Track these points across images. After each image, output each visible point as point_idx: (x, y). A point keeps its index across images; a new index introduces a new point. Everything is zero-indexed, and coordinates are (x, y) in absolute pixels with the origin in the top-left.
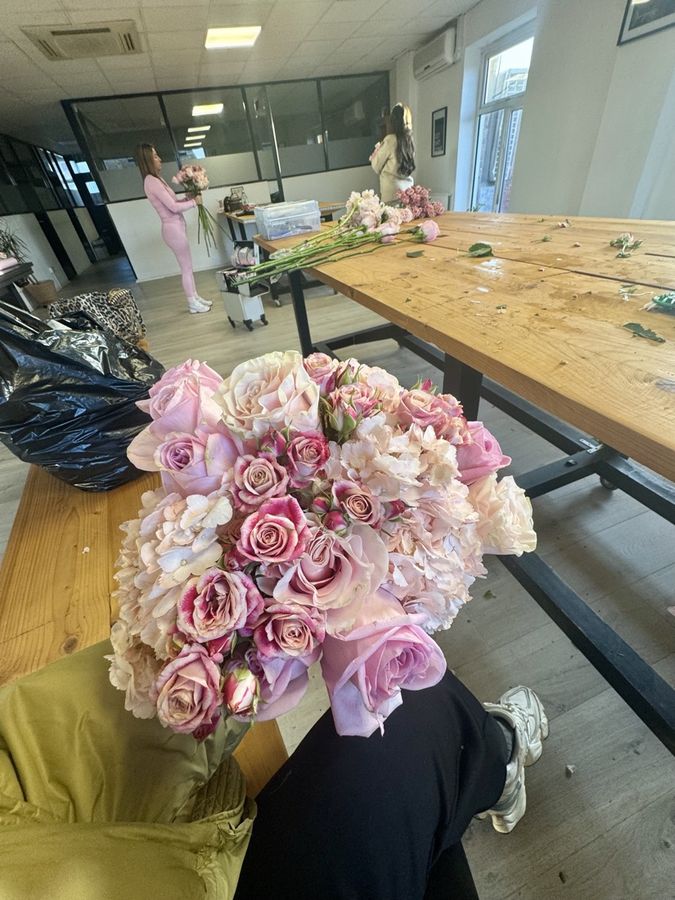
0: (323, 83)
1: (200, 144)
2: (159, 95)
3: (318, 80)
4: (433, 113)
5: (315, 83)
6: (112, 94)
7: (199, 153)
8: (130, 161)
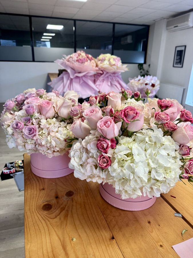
0: (116, 25)
1: (49, 40)
2: (30, 17)
3: (114, 24)
4: (176, 47)
5: (112, 25)
6: (5, 12)
7: (48, 44)
8: (13, 42)
